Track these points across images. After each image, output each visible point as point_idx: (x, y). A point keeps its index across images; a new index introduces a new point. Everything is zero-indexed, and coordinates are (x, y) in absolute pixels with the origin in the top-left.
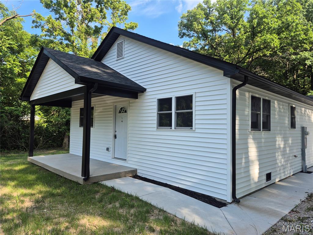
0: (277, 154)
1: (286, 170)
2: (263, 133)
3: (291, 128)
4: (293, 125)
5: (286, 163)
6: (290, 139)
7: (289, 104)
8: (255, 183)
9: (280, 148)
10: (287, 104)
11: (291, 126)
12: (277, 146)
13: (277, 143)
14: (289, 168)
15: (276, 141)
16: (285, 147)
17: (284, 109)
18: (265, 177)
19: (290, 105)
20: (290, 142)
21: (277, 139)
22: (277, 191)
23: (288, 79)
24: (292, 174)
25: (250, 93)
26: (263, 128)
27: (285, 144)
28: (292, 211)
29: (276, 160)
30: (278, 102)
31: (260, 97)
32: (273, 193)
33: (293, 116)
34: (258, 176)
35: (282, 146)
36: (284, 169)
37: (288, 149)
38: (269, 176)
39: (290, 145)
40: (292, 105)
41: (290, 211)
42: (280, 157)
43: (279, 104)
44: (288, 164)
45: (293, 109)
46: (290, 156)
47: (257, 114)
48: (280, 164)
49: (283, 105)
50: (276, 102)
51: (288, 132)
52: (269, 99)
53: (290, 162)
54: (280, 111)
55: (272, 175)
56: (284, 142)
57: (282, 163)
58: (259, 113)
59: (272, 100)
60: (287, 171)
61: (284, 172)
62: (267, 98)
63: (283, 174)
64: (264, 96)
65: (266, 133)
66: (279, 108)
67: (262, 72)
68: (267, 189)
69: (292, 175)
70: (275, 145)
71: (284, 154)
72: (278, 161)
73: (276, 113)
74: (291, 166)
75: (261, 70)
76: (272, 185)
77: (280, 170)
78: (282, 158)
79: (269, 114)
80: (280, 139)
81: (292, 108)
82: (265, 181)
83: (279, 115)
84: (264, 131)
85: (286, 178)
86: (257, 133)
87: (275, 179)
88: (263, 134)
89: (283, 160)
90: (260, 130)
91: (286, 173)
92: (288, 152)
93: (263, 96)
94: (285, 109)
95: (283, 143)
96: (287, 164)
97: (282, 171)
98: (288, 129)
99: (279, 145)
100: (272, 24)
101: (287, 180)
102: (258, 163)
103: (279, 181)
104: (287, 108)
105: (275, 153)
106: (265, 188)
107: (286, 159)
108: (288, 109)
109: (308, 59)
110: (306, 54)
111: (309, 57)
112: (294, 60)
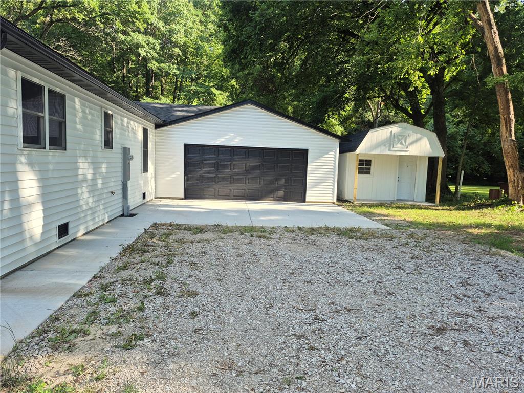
0: (79, 191)
1: (96, 216)
2: (51, 154)
3: (105, 148)
4: (108, 143)
5: (97, 205)
6: (104, 165)
7: (102, 107)
8: (36, 244)
9: (86, 180)
10: (99, 108)
11: (105, 145)
12: (80, 177)
13: (80, 172)
14: (102, 212)
15: (77, 169)
16: (94, 179)
17: (92, 115)
18: (56, 232)
19: (103, 110)
20: (104, 170)
21: (80, 166)
22: (77, 250)
23: (114, 72)
24: (107, 220)
25: (20, 72)
26: (50, 145)
27: (94, 174)
28: (95, 277)
29: (78, 200)
30: (81, 100)
31: (43, 84)
32: (69, 256)
33: (108, 129)
34: (41, 232)
35: (89, 177)
36: (93, 214)
37: (100, 182)
38: (63, 230)
39: (103, 175)
40: (106, 111)
41: (90, 279)
42: (86, 195)
43: (82, 105)
44: (101, 206)
45: (107, 118)
46: (103, 194)
47: (39, 118)
48: (85, 207)
49: (91, 108)
50: (77, 100)
51: (99, 154)
52: (63, 92)
53: (103, 202)
54: (85, 118)
55: (70, 226)
56: (94, 171)
57: (90, 204)
58: (42, 115)
59: (67, 95)
60: (98, 217)
61: (94, 219)
62: (58, 90)
63: (91, 223)
64: (51, 85)
65: (57, 154)
66: (84, 112)
67: (70, 50)
68: (59, 252)
69: (107, 222)
70: (77, 175)
71: (93, 189)
72: (82, 202)
73: (78, 120)
74: (104, 209)
75: (69, 47)
76: (70, 243)
77: (85, 216)
78: (90, 197)
79: (64, 120)
80: (86, 165)
81: (106, 115)
82: (56, 238)
83: (84, 125)
84: (52, 151)
85: (97, 228)
87: (76, 232)
88: (51, 156)
89: (90, 200)
90: (45, 148)
91: (97, 219)
92: (100, 186)
93: (48, 83)
94: (95, 115)
95: (91, 172)
96: (99, 206)
97: (89, 218)
98: (100, 149)
99: (85, 175)
101: (98, 230)
102: (42, 208)
103: (84, 234)
104: (99, 114)
105: (76, 188)
106: (57, 250)
107: (95, 199)
108: (100, 116)
109: (142, 46)
110: (140, 38)
111: (144, 44)
112: (123, 42)
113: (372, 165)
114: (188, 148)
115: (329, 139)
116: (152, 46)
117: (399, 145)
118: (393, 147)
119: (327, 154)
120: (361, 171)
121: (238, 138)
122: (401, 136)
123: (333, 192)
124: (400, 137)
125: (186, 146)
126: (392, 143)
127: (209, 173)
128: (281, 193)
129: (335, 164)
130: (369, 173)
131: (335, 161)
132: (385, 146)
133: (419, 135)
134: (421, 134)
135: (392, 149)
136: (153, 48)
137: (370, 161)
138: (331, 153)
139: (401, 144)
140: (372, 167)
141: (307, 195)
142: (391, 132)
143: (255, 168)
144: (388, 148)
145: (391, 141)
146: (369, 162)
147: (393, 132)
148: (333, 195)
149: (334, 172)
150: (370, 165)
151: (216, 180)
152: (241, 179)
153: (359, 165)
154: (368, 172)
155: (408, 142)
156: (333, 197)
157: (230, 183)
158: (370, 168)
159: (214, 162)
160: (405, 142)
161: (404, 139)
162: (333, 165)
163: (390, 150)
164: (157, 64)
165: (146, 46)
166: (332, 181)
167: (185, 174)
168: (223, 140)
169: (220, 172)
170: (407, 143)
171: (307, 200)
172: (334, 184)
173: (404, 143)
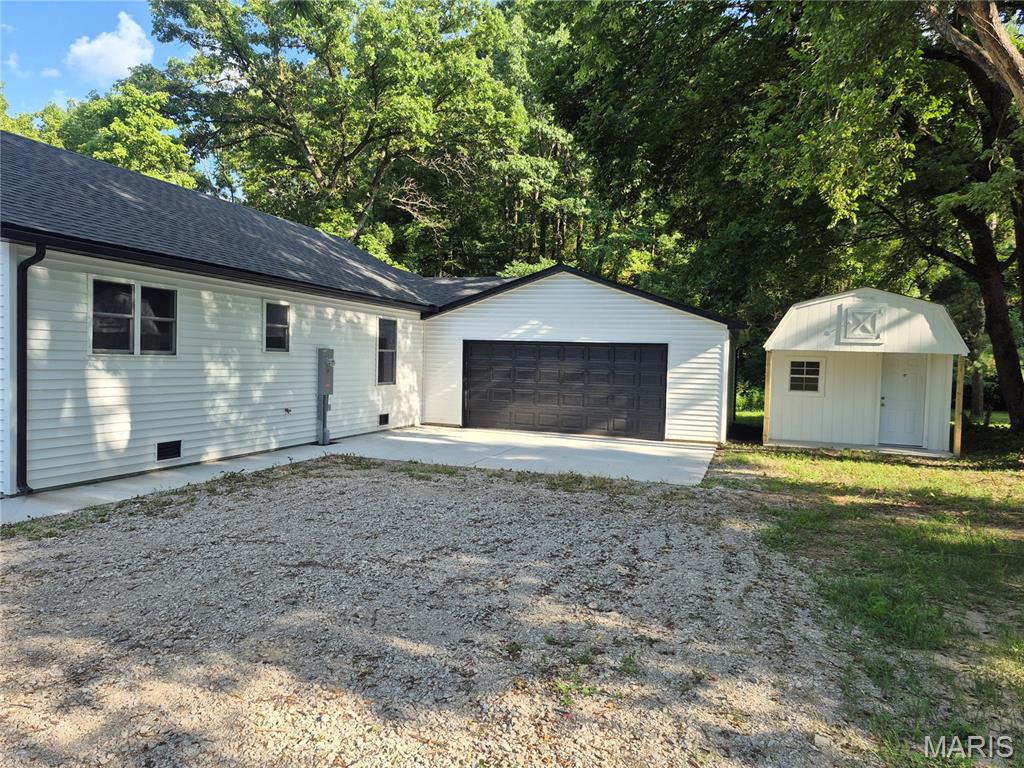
0: (207, 405)
1: (247, 438)
2: (146, 359)
3: (268, 350)
5: (248, 424)
6: (269, 373)
7: (263, 298)
9: (223, 391)
11: (267, 347)
12: (210, 388)
14: (263, 435)
15: (205, 377)
16: (244, 391)
17: (242, 310)
18: (151, 451)
19: (267, 301)
20: (268, 379)
24: (274, 447)
25: (90, 275)
26: (142, 348)
27: (243, 384)
29: (205, 416)
30: (216, 294)
31: (132, 282)
33: (276, 325)
35: (232, 387)
36: (239, 435)
37: (257, 394)
38: (169, 449)
39: (267, 386)
40: (272, 302)
43: (219, 299)
44: (258, 426)
45: (277, 311)
46: (264, 410)
48: (220, 426)
49: (237, 301)
50: (205, 294)
51: (256, 359)
52: (171, 287)
53: (265, 421)
54: (223, 314)
55: (185, 446)
56: (243, 380)
58: (128, 316)
59: (184, 290)
60: (253, 440)
61: (240, 442)
62: (162, 286)
63: (233, 446)
64: (149, 281)
65: (160, 360)
66: (222, 306)
69: (277, 449)
71: (240, 404)
72: (212, 419)
73: (207, 318)
74: (268, 430)
75: (418, 190)
76: (187, 467)
77: (220, 437)
78: (232, 413)
79: (173, 320)
80: (225, 373)
81: (273, 307)
82: (151, 458)
83: (221, 323)
84: (149, 356)
85: (250, 454)
86: (119, 358)
87: (200, 455)
89: (232, 417)
90: (132, 353)
91: (250, 443)
92: (257, 400)
93: (145, 280)
94: (248, 309)
95: (235, 381)
96: (253, 425)
97: (229, 440)
98: (258, 352)
99: (219, 384)
100: (415, 67)
101: (253, 457)
103: (221, 459)
104: (257, 307)
105: (200, 401)
107: (245, 416)
108: (260, 311)
109: (526, 176)
110: (522, 162)
111: (529, 171)
112: (497, 173)
113: (820, 373)
114: (469, 347)
115: (708, 324)
116: (543, 172)
117: (858, 333)
118: (845, 337)
119: (705, 351)
120: (796, 385)
121: (545, 327)
122: (864, 314)
123: (719, 423)
124: (860, 317)
125: (466, 343)
126: (843, 328)
127: (499, 385)
128: (620, 421)
129: (721, 370)
130: (815, 388)
131: (721, 365)
132: (827, 334)
133: (905, 311)
134: (908, 309)
135: (842, 340)
136: (544, 176)
137: (817, 365)
138: (713, 350)
139: (864, 329)
140: (821, 377)
141: (667, 426)
142: (840, 307)
143: (573, 377)
144: (834, 339)
145: (840, 323)
146: (814, 367)
147: (844, 308)
148: (719, 428)
149: (720, 386)
150: (818, 374)
151: (510, 397)
152: (552, 396)
153: (793, 372)
154: (812, 386)
155: (878, 324)
156: (719, 433)
157: (534, 402)
158: (817, 379)
159: (508, 368)
160: (873, 326)
161: (869, 319)
162: (717, 372)
163: (838, 343)
164: (555, 201)
165: (532, 174)
166: (715, 403)
167: (465, 388)
168: (520, 331)
169: (519, 386)
170: (877, 328)
171: (667, 437)
172: (720, 407)
173: (869, 327)
